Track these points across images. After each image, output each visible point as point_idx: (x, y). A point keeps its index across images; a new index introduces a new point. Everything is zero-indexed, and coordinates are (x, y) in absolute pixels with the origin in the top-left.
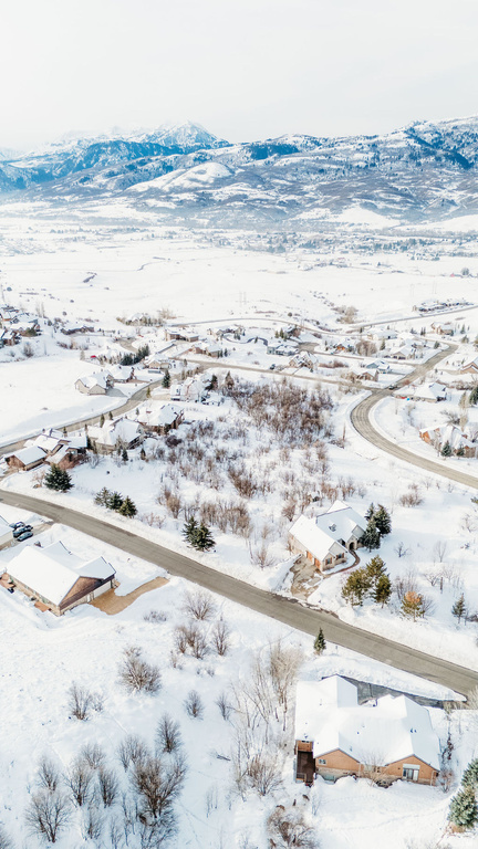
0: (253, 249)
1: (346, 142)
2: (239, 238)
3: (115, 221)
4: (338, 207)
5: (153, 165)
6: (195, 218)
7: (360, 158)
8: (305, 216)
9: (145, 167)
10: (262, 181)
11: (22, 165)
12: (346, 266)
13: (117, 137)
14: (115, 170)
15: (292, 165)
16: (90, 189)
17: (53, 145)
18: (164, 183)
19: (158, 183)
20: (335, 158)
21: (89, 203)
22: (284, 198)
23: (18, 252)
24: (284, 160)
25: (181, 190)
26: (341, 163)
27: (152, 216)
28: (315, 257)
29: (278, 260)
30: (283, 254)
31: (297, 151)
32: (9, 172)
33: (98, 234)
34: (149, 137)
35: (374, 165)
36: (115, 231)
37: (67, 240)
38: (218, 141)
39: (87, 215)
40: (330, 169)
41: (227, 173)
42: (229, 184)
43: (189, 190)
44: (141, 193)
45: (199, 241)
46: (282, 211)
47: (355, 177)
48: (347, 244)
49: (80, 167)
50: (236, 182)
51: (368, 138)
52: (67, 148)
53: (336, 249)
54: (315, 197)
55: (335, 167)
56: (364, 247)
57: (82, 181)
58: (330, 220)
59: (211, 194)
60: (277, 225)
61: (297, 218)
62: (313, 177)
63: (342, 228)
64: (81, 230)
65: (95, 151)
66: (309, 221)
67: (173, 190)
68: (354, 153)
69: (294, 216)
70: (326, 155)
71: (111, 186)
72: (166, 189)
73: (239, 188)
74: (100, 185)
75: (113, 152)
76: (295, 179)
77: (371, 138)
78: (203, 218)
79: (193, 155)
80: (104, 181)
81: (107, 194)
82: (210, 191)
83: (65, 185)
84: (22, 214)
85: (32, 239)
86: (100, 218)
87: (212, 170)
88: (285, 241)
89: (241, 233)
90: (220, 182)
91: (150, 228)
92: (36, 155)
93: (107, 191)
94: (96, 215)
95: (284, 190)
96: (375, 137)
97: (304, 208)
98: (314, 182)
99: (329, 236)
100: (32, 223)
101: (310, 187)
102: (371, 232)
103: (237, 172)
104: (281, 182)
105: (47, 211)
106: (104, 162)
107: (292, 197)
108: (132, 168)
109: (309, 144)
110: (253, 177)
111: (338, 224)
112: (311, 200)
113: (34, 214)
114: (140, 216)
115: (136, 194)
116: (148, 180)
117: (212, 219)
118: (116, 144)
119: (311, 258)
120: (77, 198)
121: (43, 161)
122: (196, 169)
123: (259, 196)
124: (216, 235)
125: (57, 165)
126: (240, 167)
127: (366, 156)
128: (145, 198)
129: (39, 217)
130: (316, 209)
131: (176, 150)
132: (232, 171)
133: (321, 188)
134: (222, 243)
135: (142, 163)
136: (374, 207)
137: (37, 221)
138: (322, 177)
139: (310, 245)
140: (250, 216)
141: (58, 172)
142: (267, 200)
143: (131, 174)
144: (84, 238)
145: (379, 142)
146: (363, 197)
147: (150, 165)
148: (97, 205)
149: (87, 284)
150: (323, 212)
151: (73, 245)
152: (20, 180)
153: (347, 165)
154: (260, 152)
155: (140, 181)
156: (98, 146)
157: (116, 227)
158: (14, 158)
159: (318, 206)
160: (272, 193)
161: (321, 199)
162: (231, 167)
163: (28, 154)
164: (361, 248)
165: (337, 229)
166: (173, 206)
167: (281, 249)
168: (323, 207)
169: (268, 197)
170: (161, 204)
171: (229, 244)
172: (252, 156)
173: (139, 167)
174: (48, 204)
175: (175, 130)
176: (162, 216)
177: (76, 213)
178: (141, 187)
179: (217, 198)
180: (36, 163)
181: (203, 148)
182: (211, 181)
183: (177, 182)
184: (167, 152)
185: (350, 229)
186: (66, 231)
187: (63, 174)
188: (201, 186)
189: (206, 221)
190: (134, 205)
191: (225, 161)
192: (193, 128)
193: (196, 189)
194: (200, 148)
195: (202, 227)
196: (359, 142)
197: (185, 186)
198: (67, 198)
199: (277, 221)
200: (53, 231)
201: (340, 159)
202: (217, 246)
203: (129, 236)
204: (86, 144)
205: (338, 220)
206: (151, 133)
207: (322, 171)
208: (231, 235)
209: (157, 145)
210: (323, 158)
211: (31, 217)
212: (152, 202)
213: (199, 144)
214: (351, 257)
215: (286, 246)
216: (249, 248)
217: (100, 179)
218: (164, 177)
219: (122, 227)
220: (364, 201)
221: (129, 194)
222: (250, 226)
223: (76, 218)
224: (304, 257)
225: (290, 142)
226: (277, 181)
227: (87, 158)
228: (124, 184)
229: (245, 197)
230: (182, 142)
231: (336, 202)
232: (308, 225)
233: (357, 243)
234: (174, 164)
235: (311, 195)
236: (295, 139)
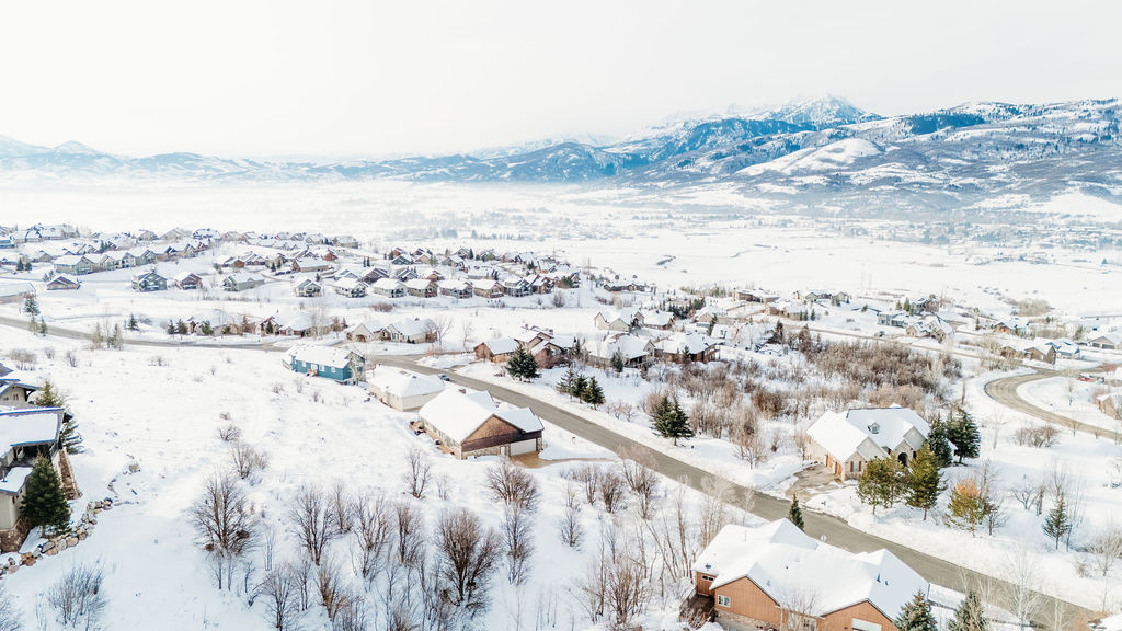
0: (901, 240)
1: (1062, 108)
2: (883, 228)
3: (715, 208)
4: (1044, 192)
5: (775, 142)
6: (822, 206)
7: (1084, 130)
8: (987, 203)
9: (763, 147)
10: (925, 160)
11: (615, 150)
12: (1046, 262)
13: (732, 116)
14: (724, 151)
15: (974, 139)
16: (689, 173)
17: (654, 128)
18: (784, 164)
19: (777, 165)
20: (1045, 130)
21: (686, 189)
22: (954, 181)
23: (590, 237)
24: (962, 133)
25: (808, 172)
26: (1053, 136)
27: (764, 203)
28: (996, 250)
29: (937, 253)
30: (946, 247)
31: (981, 121)
32: (599, 158)
33: (689, 220)
34: (774, 115)
35: (1109, 138)
36: (712, 217)
37: (651, 226)
38: (866, 115)
39: (681, 202)
40: (1033, 144)
41: (873, 151)
42: (875, 165)
43: (819, 173)
44: (753, 177)
45: (824, 229)
46: (953, 197)
47: (1075, 154)
48: (1053, 237)
49: (682, 150)
50: (886, 162)
51: (1099, 102)
52: (670, 131)
53: (1034, 243)
54: (1007, 180)
55: (1042, 141)
56: (1083, 242)
57: (681, 165)
58: (1029, 210)
59: (848, 177)
60: (943, 214)
61: (976, 206)
62: (1006, 155)
63: (1050, 220)
64: (670, 217)
65: (702, 132)
66: (994, 210)
67: (796, 173)
68: (1074, 122)
69: (971, 204)
70: (1029, 126)
71: (716, 170)
72: (787, 171)
73: (890, 169)
74: (703, 169)
75: (724, 132)
76: (976, 157)
77: (1104, 102)
78: (834, 206)
79: (828, 131)
80: (708, 164)
81: (711, 179)
82: (847, 173)
83: (659, 170)
84: (605, 202)
85: (609, 225)
86: (697, 205)
87: (852, 148)
88: (952, 231)
89: (885, 222)
90: (862, 162)
91: (759, 217)
92: (633, 140)
93: (711, 176)
94: (692, 202)
95: (958, 171)
96: (1112, 100)
97: (988, 195)
98: (1007, 161)
99: (1026, 228)
100: (614, 210)
101: (999, 168)
102: (1097, 224)
103: (888, 150)
104: (954, 161)
105: (635, 198)
106: (711, 144)
107: (970, 180)
108: (745, 148)
109: (1002, 113)
110: (911, 155)
111: (1042, 215)
112: (1000, 184)
113: (619, 202)
114: (748, 203)
115: (747, 178)
116: (765, 161)
117: (847, 206)
118: (729, 123)
119: (989, 251)
120: (672, 184)
121: (639, 147)
122: (830, 147)
123: (918, 179)
124: (847, 224)
125: (655, 149)
126: (894, 144)
127: (1095, 125)
128: (757, 182)
129: (624, 204)
130: (1007, 196)
131: (808, 126)
132: (881, 149)
133: (1018, 169)
134: (854, 233)
135: (759, 143)
136: (1106, 194)
137: (620, 209)
138: (1019, 154)
139: (990, 238)
140: (901, 203)
141: (655, 157)
142: (930, 184)
143: (743, 156)
144: (672, 224)
145: (1118, 108)
146: (1086, 179)
147: (770, 144)
148: (696, 190)
149: (660, 267)
150: (1018, 198)
151: (656, 232)
152: (610, 166)
153: (1062, 138)
154: (924, 124)
155: (754, 163)
156: (707, 125)
157: (714, 215)
158: (608, 145)
159: (1010, 191)
160: (939, 175)
161: (1017, 180)
162: (881, 143)
163: (624, 140)
164: (1076, 242)
165: (1040, 221)
166: (793, 191)
167: (943, 240)
168: (1019, 192)
169: (932, 180)
170: (777, 189)
171: (865, 233)
172: (913, 131)
173: (755, 148)
174: (636, 191)
175: (809, 105)
176: (777, 203)
177: (669, 200)
178: (753, 170)
179: (856, 181)
180: (631, 149)
181: (842, 123)
182: (851, 162)
183: (802, 164)
184: (794, 129)
185: (1063, 222)
186: (652, 218)
187: (662, 158)
188: (835, 167)
189: (838, 209)
190: (742, 190)
191: (874, 137)
192: (834, 102)
193: (828, 171)
194: (840, 123)
195: (832, 215)
196: (1085, 107)
197: (813, 168)
198: (661, 184)
199: (942, 210)
200: (636, 218)
201: (1051, 131)
202: (846, 235)
203: (728, 224)
204: (693, 125)
205: (1042, 210)
206: (777, 110)
207: (1020, 147)
208: (870, 225)
209: (783, 123)
210: (1024, 129)
211: (615, 205)
212: (765, 187)
213: (839, 120)
214: (1057, 251)
215: (952, 237)
216: (894, 238)
217: (704, 162)
218: (785, 157)
219: (721, 215)
220: (1088, 184)
221: (738, 179)
222: (902, 215)
223: (667, 205)
224: (977, 250)
225: (972, 110)
226: (949, 160)
227: (692, 141)
228: (732, 167)
229: (898, 179)
230: (816, 120)
231: (1041, 186)
232: (992, 216)
233: (1070, 237)
234: (801, 143)
235: (1001, 177)
236: (981, 107)
